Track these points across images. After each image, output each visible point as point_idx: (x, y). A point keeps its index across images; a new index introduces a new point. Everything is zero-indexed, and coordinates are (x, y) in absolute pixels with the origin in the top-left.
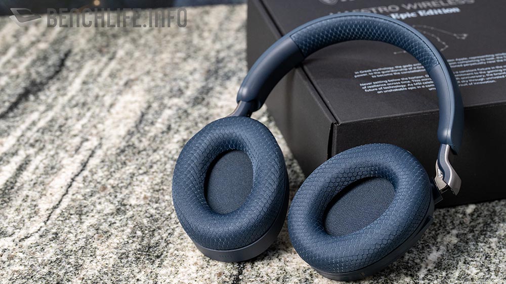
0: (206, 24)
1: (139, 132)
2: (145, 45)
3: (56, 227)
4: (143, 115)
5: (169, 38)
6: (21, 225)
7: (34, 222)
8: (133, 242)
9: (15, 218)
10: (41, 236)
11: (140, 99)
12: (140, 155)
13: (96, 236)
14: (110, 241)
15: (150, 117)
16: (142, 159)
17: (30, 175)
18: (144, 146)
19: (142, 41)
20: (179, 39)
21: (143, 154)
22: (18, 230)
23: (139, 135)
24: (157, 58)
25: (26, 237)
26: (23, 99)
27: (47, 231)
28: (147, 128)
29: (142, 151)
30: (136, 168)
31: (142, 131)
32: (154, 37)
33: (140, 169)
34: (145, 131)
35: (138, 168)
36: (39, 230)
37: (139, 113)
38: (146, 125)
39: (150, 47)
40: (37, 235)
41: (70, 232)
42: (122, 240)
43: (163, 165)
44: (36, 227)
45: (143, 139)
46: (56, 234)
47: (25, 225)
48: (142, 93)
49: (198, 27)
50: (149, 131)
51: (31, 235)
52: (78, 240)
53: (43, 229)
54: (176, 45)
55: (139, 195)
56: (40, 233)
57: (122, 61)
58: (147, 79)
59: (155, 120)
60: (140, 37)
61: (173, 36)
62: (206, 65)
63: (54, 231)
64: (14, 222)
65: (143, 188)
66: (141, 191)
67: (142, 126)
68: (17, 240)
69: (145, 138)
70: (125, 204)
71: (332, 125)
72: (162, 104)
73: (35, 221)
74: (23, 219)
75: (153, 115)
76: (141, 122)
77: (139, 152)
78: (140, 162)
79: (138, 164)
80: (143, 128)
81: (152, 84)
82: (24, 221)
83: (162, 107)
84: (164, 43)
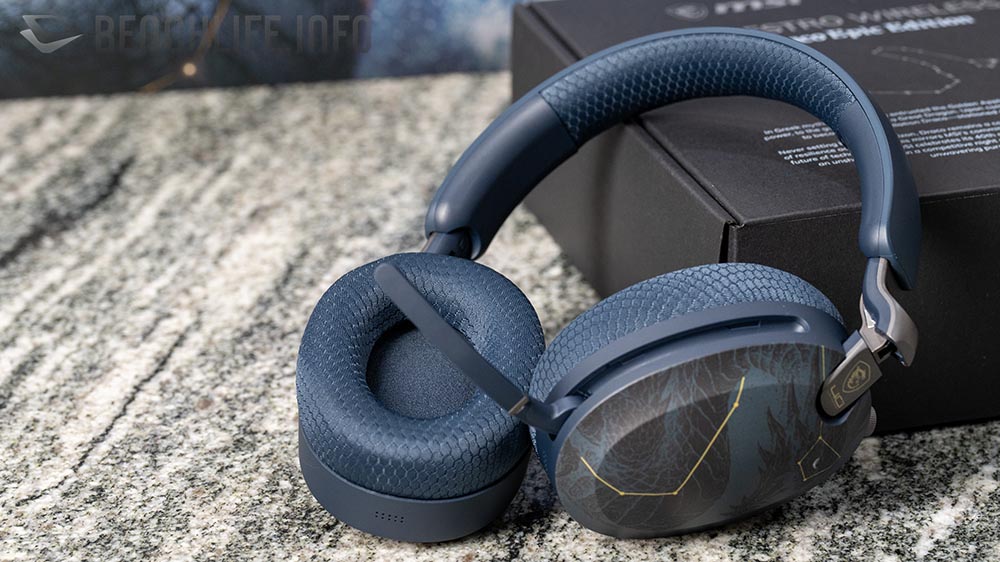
0: (424, 107)
1: (282, 299)
2: (295, 146)
3: (100, 477)
4: (290, 269)
5: (344, 132)
6: (21, 476)
7: (50, 469)
8: (273, 501)
9: (7, 463)
10: (66, 495)
11: (284, 240)
12: (285, 341)
13: (189, 492)
14: (220, 500)
15: (306, 271)
16: (291, 347)
17: (42, 381)
18: (294, 324)
19: (288, 139)
20: (366, 134)
21: (291, 340)
22: (15, 485)
23: (282, 305)
24: (321, 168)
25: (32, 498)
26: (30, 246)
27: (79, 485)
28: (299, 292)
29: (290, 333)
30: (277, 364)
31: (289, 297)
32: (314, 132)
33: (286, 365)
34: (296, 297)
35: (281, 363)
36: (61, 483)
37: (282, 266)
38: (297, 287)
39: (305, 150)
40: (57, 493)
41: (130, 486)
42: (246, 499)
44: (56, 477)
45: (293, 312)
46: (100, 489)
47: (30, 474)
48: (289, 229)
49: (406, 113)
50: (304, 298)
51: (44, 493)
52: (149, 500)
53: (69, 482)
54: (360, 145)
55: (285, 413)
56: (64, 488)
57: (243, 175)
58: (298, 206)
59: (316, 278)
60: (284, 131)
61: (354, 129)
62: (427, 178)
63: (96, 483)
64: (6, 469)
65: (291, 401)
66: (287, 406)
67: (289, 287)
68: (12, 503)
69: (297, 309)
70: (254, 430)
71: (727, 227)
72: (332, 248)
73: (52, 466)
74: (25, 464)
75: (313, 268)
76: (286, 281)
77: (283, 336)
78: (286, 353)
79: (280, 358)
80: (292, 292)
81: (311, 214)
82: (27, 466)
83: (332, 254)
84: (334, 141)
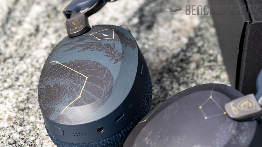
1: (5, 33)
4: (10, 12)
12: (6, 64)
15: (17, 14)
16: (8, 68)
18: (10, 52)
21: (9, 63)
23: (5, 38)
28: (14, 29)
29: (8, 58)
31: (8, 32)
33: (5, 81)
34: (12, 32)
35: (3, 80)
37: (6, 9)
38: (13, 25)
43: (30, 76)
45: (10, 43)
50: (16, 33)
55: (3, 115)
59: (22, 19)
65: (7, 106)
66: (5, 110)
67: (9, 26)
69: (12, 41)
71: (246, 24)
75: (21, 12)
76: (7, 20)
77: (5, 60)
78: (6, 72)
79: (3, 76)
80: (10, 29)
